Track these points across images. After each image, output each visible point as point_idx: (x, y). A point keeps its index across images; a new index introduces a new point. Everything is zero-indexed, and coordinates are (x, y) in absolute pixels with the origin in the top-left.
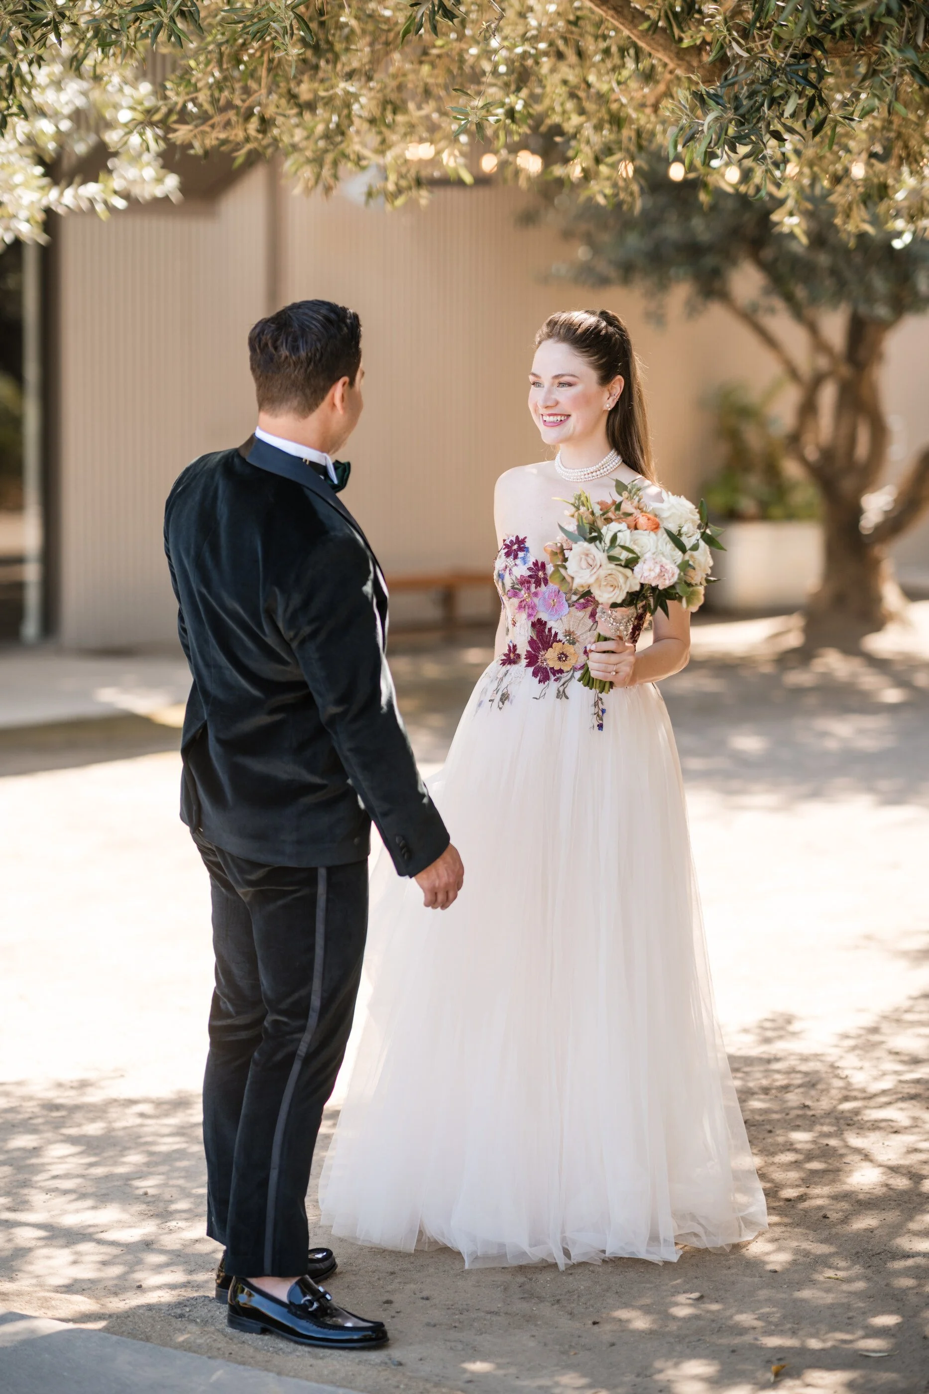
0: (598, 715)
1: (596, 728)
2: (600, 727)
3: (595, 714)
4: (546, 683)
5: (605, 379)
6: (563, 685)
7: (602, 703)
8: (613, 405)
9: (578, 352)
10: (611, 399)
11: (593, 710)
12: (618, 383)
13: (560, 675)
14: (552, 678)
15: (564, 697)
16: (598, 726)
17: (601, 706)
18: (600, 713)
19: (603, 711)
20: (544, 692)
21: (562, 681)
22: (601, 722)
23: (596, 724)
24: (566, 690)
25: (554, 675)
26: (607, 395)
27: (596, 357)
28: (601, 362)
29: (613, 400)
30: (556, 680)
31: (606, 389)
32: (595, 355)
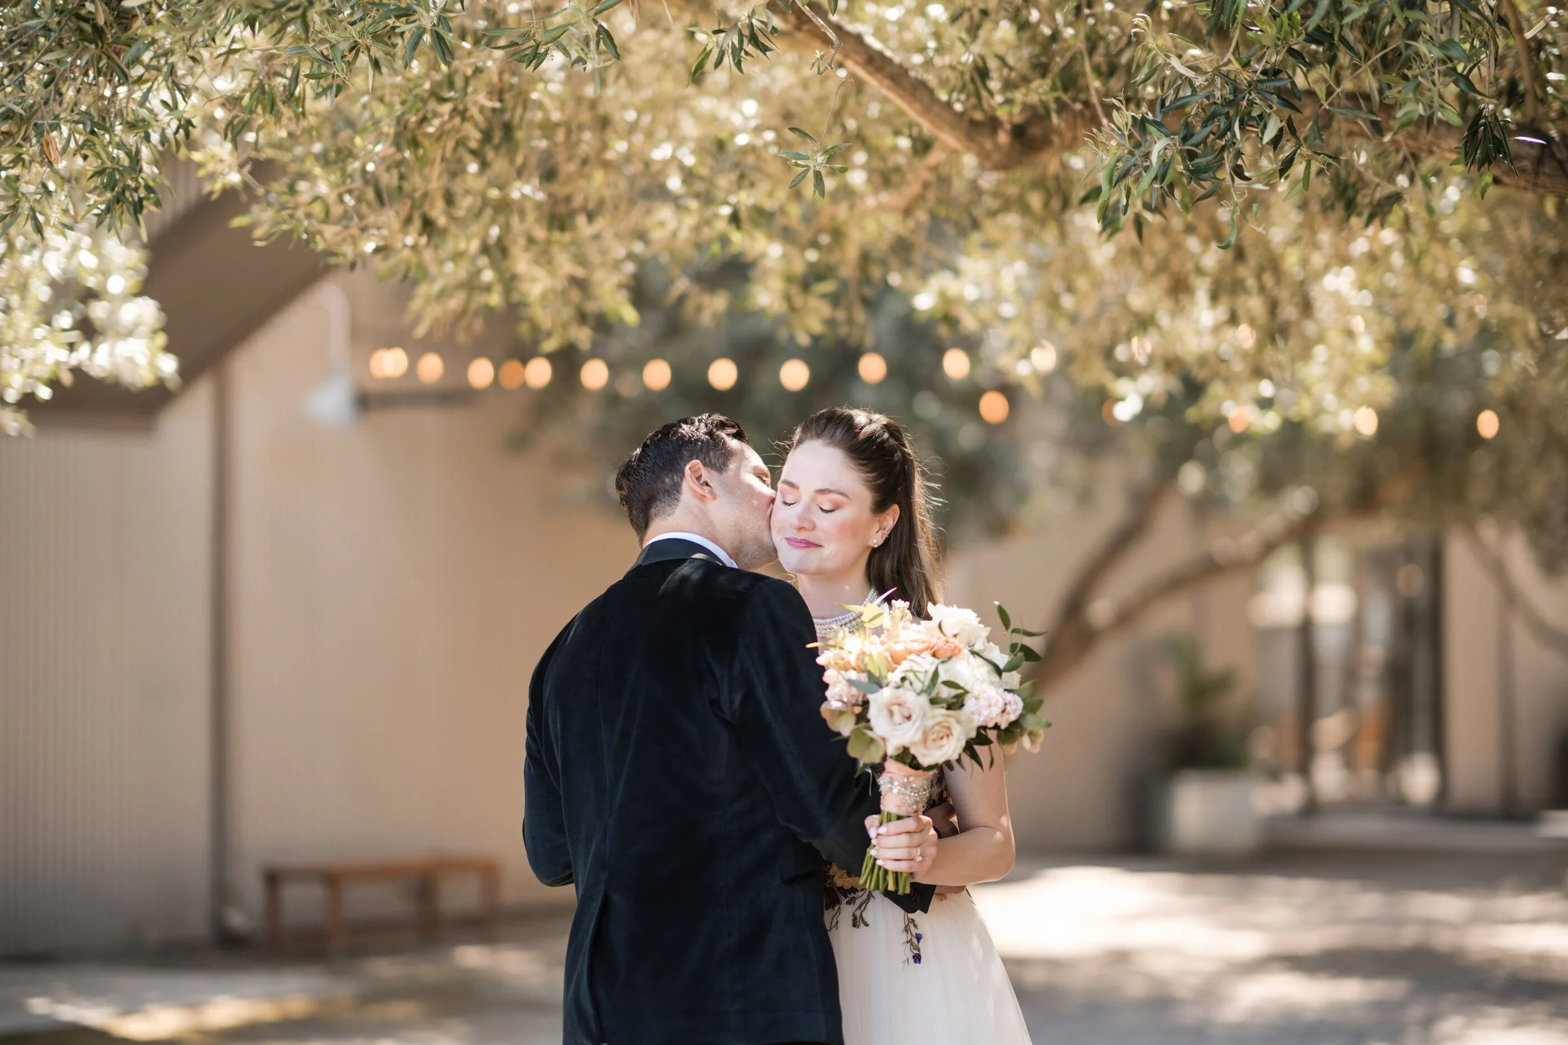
0: (912, 944)
1: (912, 960)
2: (917, 958)
3: (908, 942)
4: (836, 908)
5: (880, 507)
6: (860, 907)
7: (915, 926)
8: (881, 542)
9: (855, 465)
10: (880, 533)
11: (904, 937)
12: (892, 514)
13: (853, 895)
14: (844, 901)
15: (862, 925)
16: (914, 957)
17: (914, 931)
18: (915, 941)
19: (919, 937)
20: (835, 921)
21: (858, 902)
22: (916, 952)
23: (910, 955)
24: (864, 914)
25: (846, 897)
26: (876, 527)
27: (874, 474)
28: (879, 482)
29: (883, 536)
30: (849, 903)
31: (877, 519)
32: (873, 472)
